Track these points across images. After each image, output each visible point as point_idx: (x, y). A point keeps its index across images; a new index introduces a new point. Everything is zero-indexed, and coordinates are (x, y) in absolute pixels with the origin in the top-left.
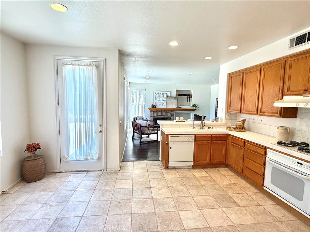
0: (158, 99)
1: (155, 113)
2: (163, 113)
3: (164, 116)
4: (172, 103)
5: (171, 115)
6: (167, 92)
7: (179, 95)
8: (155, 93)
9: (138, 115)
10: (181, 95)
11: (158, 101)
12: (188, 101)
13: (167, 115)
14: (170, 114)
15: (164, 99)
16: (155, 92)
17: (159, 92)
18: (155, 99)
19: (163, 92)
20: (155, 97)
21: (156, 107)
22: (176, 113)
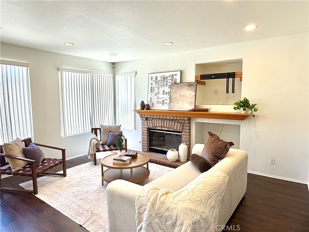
0: (156, 91)
1: (151, 121)
2: (165, 121)
3: (166, 129)
4: (182, 98)
5: (181, 128)
6: (174, 73)
7: (204, 77)
8: (150, 78)
9: (102, 124)
10: (209, 77)
11: (156, 95)
12: (227, 92)
13: (173, 127)
14: (179, 124)
15: (167, 89)
16: (150, 75)
17: (159, 75)
18: (151, 90)
19: (167, 75)
20: (150, 86)
21: (152, 108)
22: (196, 123)
